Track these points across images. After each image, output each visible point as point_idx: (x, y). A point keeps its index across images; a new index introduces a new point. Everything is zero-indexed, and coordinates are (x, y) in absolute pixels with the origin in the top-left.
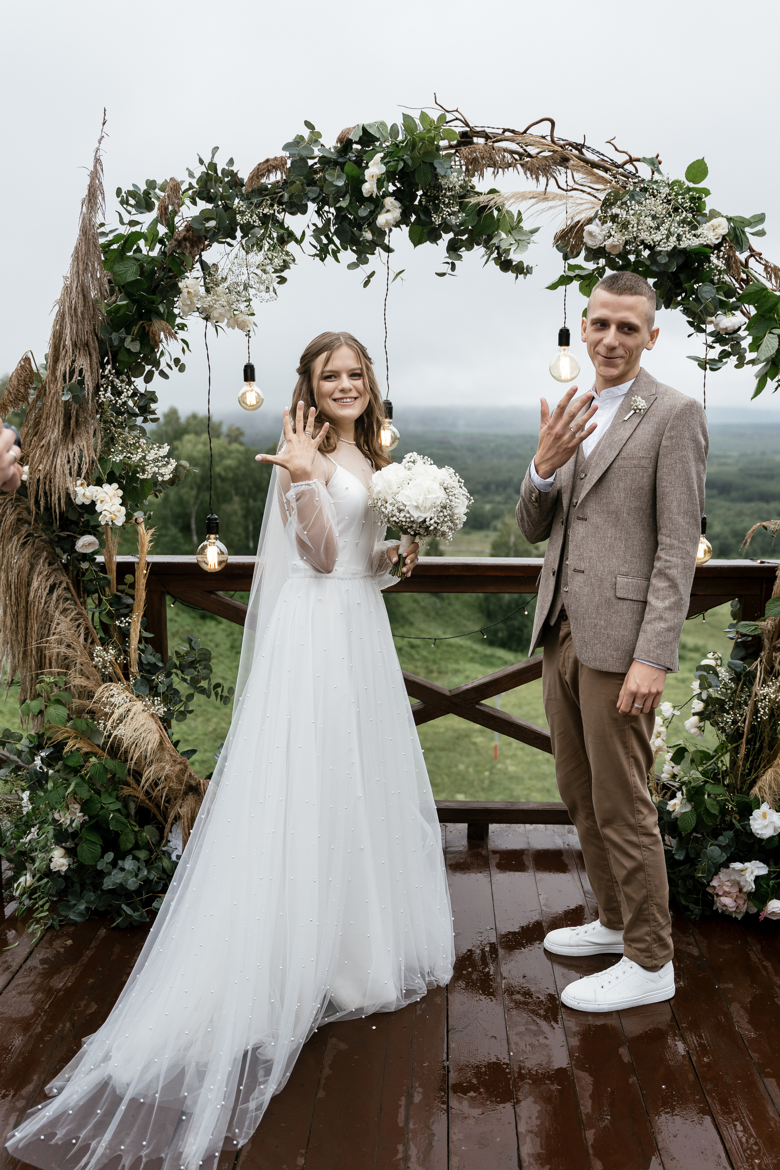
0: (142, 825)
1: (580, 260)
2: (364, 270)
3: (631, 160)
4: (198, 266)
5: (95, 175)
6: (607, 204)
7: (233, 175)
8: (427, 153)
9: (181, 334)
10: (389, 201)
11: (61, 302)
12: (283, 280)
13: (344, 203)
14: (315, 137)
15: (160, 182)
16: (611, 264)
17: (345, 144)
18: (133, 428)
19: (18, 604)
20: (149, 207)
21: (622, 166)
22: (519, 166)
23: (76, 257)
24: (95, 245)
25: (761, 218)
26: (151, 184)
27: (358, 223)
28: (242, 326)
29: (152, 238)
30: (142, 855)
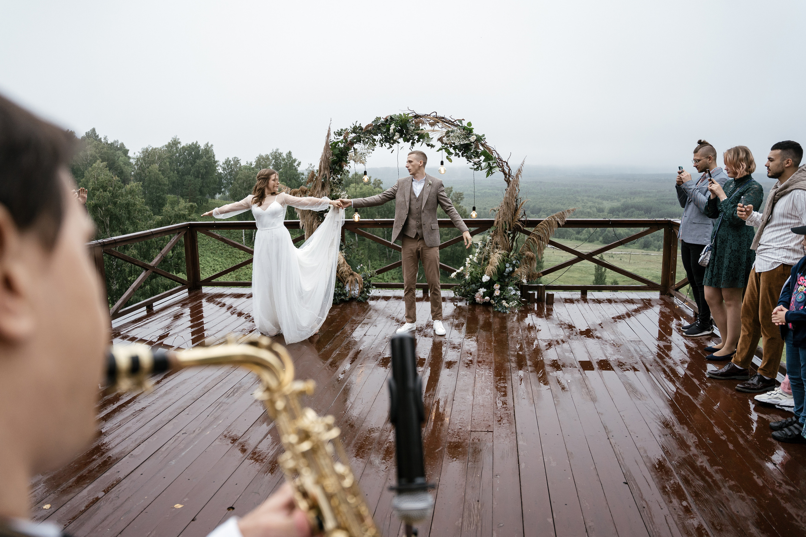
0: (339, 283)
1: (443, 145)
2: (391, 150)
3: (455, 121)
4: (352, 148)
5: (329, 131)
6: (448, 132)
7: (361, 127)
8: (405, 122)
9: (349, 164)
10: (396, 133)
11: (321, 159)
12: (373, 150)
13: (386, 134)
14: (380, 118)
15: (344, 129)
16: (451, 146)
17: (387, 120)
18: (337, 187)
19: (310, 229)
20: (341, 135)
21: (453, 122)
22: (428, 124)
23: (324, 149)
24: (329, 144)
25: (484, 135)
26: (342, 130)
27: (390, 139)
28: (363, 163)
29: (342, 143)
30: (339, 289)
